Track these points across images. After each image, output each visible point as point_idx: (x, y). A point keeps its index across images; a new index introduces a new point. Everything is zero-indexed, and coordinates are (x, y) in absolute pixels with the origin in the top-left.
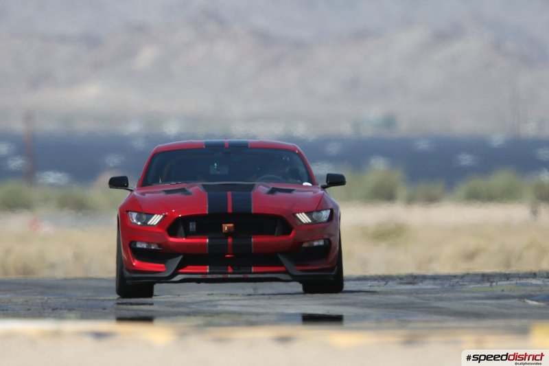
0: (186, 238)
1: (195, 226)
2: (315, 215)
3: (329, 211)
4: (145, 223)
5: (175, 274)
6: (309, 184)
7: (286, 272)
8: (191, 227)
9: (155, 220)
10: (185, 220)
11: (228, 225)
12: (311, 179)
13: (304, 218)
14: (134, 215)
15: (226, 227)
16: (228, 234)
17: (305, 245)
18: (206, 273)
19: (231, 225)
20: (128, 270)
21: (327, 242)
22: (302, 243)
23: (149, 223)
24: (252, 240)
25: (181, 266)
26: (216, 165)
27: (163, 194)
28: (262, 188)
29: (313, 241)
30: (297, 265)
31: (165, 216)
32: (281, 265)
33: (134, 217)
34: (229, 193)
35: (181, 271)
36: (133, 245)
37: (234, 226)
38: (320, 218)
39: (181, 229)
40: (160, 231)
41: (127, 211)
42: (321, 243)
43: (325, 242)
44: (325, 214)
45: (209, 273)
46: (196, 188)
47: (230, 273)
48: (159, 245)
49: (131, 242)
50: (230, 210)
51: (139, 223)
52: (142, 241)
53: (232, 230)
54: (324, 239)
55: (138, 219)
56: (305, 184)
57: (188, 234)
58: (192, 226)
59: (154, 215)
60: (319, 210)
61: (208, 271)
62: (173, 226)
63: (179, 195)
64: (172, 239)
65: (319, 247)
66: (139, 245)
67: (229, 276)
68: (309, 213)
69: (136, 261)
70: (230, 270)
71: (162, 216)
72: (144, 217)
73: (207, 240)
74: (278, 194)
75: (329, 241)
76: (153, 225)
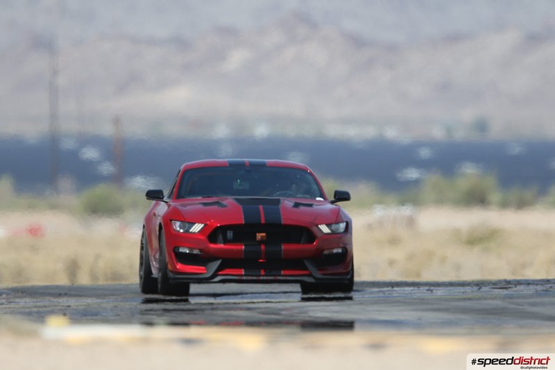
0: (225, 243)
1: (232, 234)
2: (334, 227)
3: (345, 223)
4: (187, 231)
5: (215, 275)
6: (322, 199)
7: (310, 275)
8: (228, 235)
9: (197, 228)
10: (223, 229)
11: (261, 234)
12: (322, 195)
13: (325, 229)
14: (178, 223)
15: (259, 236)
16: (261, 242)
17: (326, 252)
18: (242, 275)
19: (264, 234)
20: (172, 272)
21: (344, 250)
22: (323, 250)
23: (191, 231)
24: (282, 247)
25: (220, 269)
26: (239, 181)
27: (201, 206)
28: (288, 203)
29: (333, 248)
30: (320, 270)
31: (206, 225)
32: (306, 269)
33: (177, 226)
34: (261, 207)
35: (220, 273)
36: (176, 250)
37: (267, 235)
38: (338, 229)
39: (221, 237)
40: (203, 238)
41: (171, 220)
42: (340, 250)
43: (343, 250)
44: (342, 226)
45: (245, 275)
46: (229, 201)
47: (263, 276)
48: (201, 250)
49: (175, 248)
50: (263, 222)
51: (182, 231)
52: (184, 246)
53: (265, 239)
54: (342, 248)
55: (181, 228)
56: (318, 199)
57: (226, 241)
58: (230, 234)
59: (195, 223)
60: (337, 222)
61: (243, 273)
62: (213, 234)
63: (215, 207)
64: (213, 246)
65: (337, 254)
66: (181, 250)
67: (262, 278)
68: (328, 225)
69: (179, 264)
70: (263, 272)
71: (203, 225)
72: (187, 225)
73: (244, 247)
74: (302, 208)
75: (346, 249)
76: (194, 233)
